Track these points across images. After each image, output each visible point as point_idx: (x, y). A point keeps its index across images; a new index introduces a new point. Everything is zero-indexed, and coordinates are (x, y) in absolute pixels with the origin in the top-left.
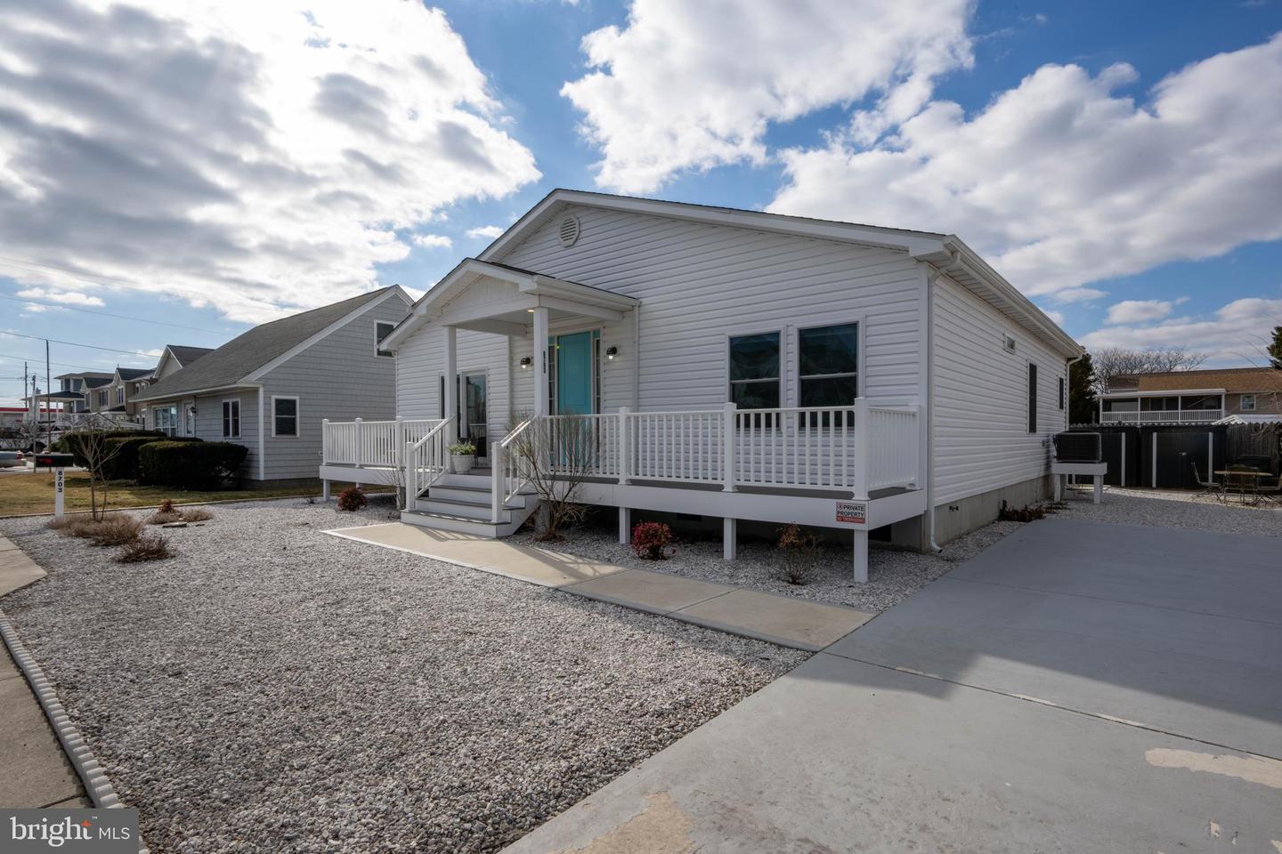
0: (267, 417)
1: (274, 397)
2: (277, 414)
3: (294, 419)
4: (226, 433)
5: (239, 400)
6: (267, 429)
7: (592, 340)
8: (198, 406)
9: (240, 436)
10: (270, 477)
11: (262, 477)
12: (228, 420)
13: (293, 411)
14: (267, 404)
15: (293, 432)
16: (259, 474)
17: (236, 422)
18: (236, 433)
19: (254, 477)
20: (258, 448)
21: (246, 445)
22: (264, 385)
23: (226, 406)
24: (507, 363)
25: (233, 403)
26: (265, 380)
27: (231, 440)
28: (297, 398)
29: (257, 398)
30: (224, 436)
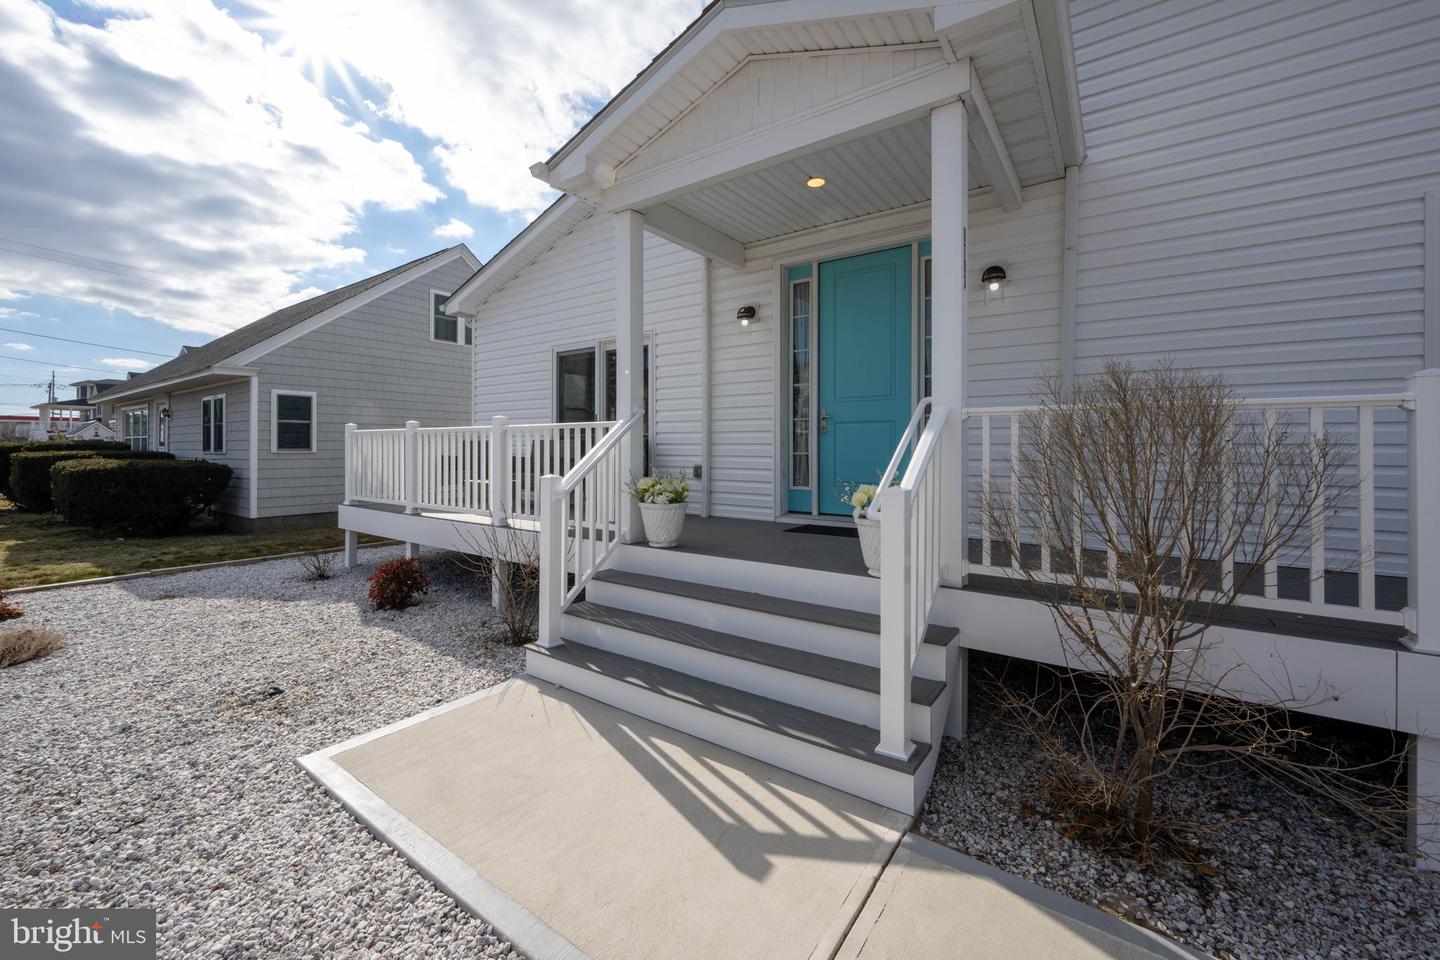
0: (264, 422)
1: (276, 392)
2: (279, 418)
3: (309, 426)
4: (206, 447)
5: (222, 396)
6: (264, 441)
7: (915, 262)
8: (173, 408)
9: (224, 451)
10: (267, 513)
11: (254, 514)
12: (209, 428)
13: (307, 414)
14: (264, 401)
15: (306, 444)
16: (248, 509)
17: (219, 429)
18: (219, 446)
19: (242, 513)
20: (248, 469)
21: (231, 464)
22: (259, 374)
23: (206, 406)
24: (700, 321)
25: (215, 401)
26: (260, 365)
27: (211, 457)
28: (313, 395)
29: (248, 391)
30: (204, 450)
